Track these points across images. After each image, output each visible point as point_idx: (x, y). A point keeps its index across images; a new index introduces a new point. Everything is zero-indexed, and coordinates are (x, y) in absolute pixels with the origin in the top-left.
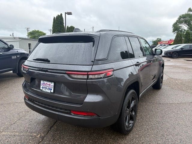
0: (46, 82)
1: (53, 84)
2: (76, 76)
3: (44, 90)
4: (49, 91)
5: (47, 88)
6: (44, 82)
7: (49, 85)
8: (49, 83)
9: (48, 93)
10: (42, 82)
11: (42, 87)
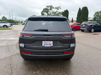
1: (52, 42)
2: (66, 37)
3: (45, 46)
4: (50, 46)
6: (45, 42)
7: (49, 43)
10: (43, 42)
11: (44, 45)
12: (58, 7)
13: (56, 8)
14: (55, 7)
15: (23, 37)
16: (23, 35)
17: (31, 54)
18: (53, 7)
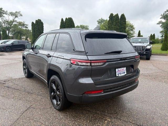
0: (120, 69)
1: (125, 68)
3: (120, 75)
4: (124, 74)
5: (122, 72)
6: (119, 69)
7: (123, 70)
8: (122, 69)
9: (123, 76)
10: (117, 70)
11: (118, 74)
12: (16, 12)
13: (12, 14)
14: (9, 12)
15: (91, 65)
16: (91, 63)
17: (105, 92)
18: (4, 11)
